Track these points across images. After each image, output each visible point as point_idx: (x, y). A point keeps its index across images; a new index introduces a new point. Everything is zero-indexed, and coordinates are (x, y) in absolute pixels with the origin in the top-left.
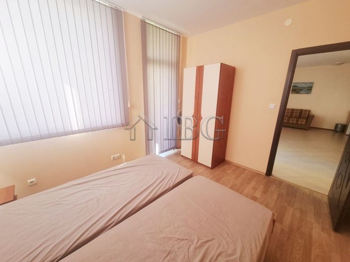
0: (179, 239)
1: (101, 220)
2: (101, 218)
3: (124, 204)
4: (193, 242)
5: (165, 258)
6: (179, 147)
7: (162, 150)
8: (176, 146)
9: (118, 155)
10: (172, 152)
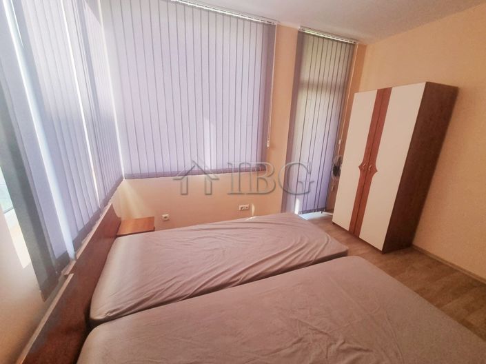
0: (316, 329)
1: (226, 273)
2: (226, 271)
3: (251, 265)
4: (336, 341)
5: (295, 343)
6: (332, 210)
7: (304, 209)
8: (326, 208)
9: (247, 205)
10: (318, 215)
